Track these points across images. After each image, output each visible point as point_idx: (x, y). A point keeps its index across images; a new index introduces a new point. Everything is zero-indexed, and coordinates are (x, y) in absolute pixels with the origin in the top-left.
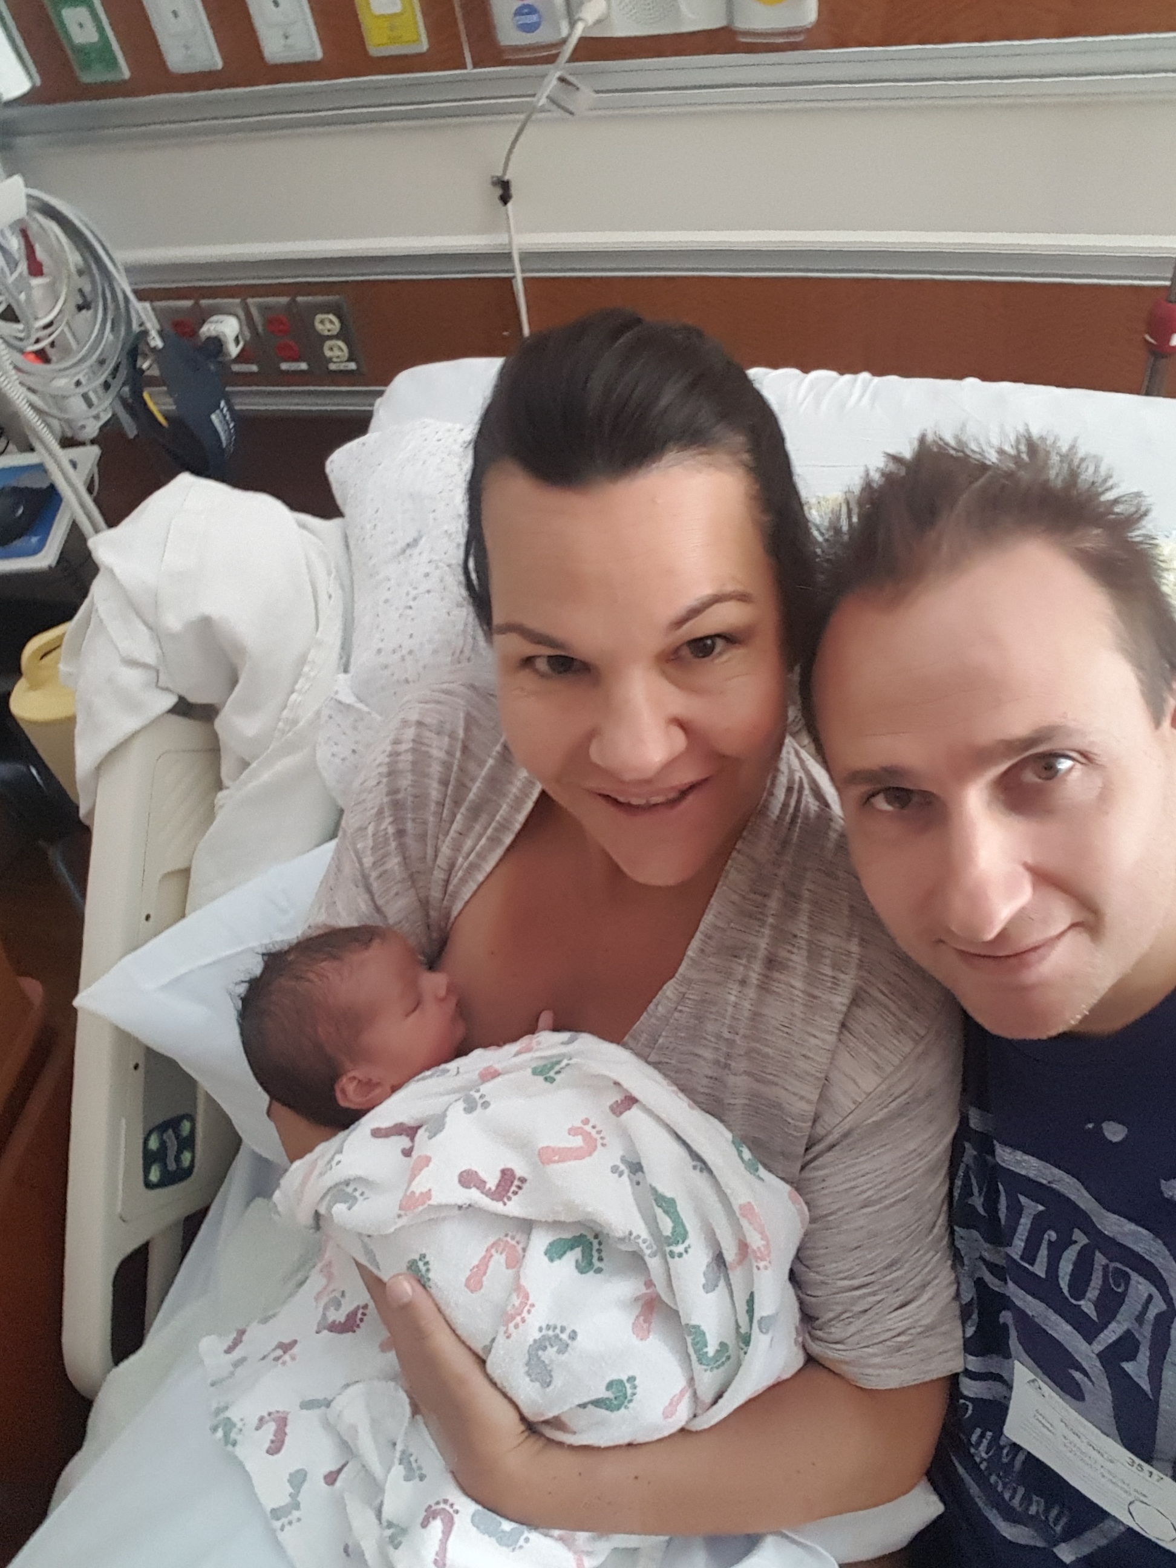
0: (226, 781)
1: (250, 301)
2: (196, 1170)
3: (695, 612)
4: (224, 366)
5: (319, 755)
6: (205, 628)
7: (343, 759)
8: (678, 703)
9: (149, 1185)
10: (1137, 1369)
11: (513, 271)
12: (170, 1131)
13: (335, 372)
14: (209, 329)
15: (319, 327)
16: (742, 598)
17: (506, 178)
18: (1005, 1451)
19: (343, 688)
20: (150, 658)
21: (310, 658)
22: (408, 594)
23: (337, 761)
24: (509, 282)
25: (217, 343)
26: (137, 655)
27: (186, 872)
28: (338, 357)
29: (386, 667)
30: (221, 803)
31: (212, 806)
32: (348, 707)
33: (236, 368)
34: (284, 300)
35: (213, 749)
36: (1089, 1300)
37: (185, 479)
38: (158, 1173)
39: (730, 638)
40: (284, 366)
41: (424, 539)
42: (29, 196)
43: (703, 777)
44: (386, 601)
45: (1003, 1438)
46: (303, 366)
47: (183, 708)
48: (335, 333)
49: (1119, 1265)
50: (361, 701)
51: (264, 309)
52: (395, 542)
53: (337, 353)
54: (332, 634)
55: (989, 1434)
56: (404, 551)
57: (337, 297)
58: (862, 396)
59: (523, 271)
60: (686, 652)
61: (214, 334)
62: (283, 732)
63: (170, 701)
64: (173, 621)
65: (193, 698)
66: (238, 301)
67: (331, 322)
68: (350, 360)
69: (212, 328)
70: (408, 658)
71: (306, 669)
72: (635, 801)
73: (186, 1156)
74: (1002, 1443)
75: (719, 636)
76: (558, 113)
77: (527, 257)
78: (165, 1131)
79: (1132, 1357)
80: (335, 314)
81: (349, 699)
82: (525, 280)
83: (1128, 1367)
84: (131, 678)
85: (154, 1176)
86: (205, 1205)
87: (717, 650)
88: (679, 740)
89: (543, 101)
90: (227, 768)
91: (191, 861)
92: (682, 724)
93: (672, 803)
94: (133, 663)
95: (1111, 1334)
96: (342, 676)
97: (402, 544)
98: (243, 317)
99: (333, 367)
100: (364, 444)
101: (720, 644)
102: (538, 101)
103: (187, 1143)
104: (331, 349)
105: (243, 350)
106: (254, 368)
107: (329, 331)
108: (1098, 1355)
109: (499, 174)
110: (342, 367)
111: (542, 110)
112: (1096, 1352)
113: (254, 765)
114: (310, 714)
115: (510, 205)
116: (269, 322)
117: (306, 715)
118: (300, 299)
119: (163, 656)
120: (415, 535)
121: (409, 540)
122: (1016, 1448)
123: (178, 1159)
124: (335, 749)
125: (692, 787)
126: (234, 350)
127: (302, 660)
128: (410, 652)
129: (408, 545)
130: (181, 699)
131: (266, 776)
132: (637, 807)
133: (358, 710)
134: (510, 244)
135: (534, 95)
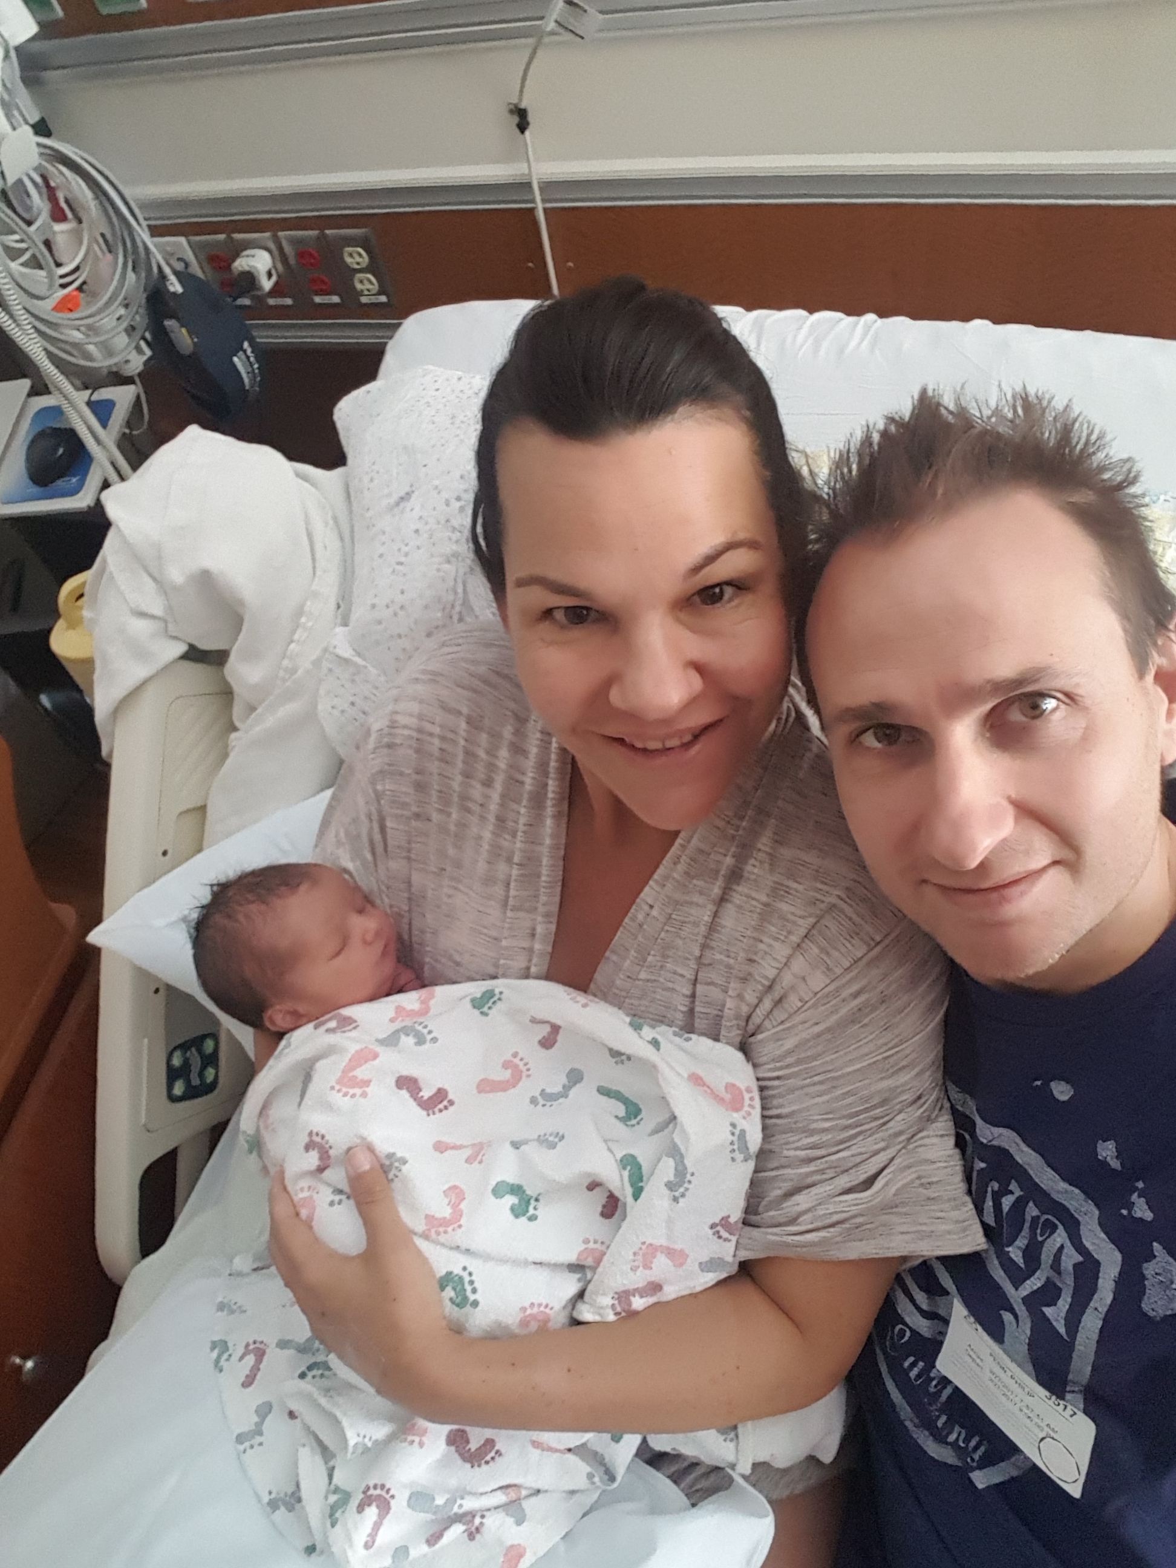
0: (237, 724)
1: (281, 234)
2: (220, 1086)
3: (710, 559)
4: (260, 300)
5: (320, 707)
6: (205, 581)
7: (343, 711)
8: (696, 647)
9: (173, 1099)
10: (1057, 1314)
11: (533, 201)
12: (193, 1049)
13: (365, 305)
14: (241, 264)
15: (348, 260)
16: (751, 545)
17: (523, 106)
18: (934, 1383)
19: (341, 642)
20: (158, 611)
21: (306, 609)
22: (399, 550)
23: (336, 712)
24: (532, 211)
25: (249, 279)
26: (144, 608)
27: (203, 809)
28: (368, 290)
29: (380, 622)
30: (233, 744)
31: (226, 746)
32: (346, 661)
33: (272, 302)
34: (314, 233)
35: (227, 694)
36: (1019, 1248)
37: (193, 431)
38: (183, 1089)
39: (740, 585)
40: (318, 299)
41: (416, 493)
42: (39, 145)
43: (716, 718)
44: (381, 556)
45: (934, 1371)
46: (336, 299)
47: (194, 655)
48: (364, 265)
49: (1050, 1217)
50: (359, 655)
51: (293, 241)
52: (389, 495)
53: (367, 285)
54: (328, 585)
55: (921, 1364)
56: (397, 504)
57: (363, 230)
58: (862, 340)
59: (544, 201)
60: (697, 599)
61: (247, 268)
62: (284, 680)
63: (181, 648)
64: (176, 575)
65: (204, 645)
66: (267, 234)
67: (360, 255)
68: (379, 293)
69: (243, 263)
70: (401, 613)
71: (303, 620)
72: (653, 745)
73: (210, 1073)
74: (932, 1375)
75: (729, 583)
76: (569, 37)
77: (548, 186)
78: (189, 1048)
79: (1052, 1303)
80: (361, 247)
81: (346, 652)
82: (545, 210)
83: (1048, 1311)
84: (140, 627)
85: (178, 1089)
86: (224, 1119)
87: (726, 597)
88: (696, 682)
89: (551, 26)
90: (237, 710)
91: (206, 798)
92: (699, 668)
93: (686, 746)
94: (142, 615)
95: (1034, 1283)
96: (339, 630)
97: (395, 497)
98: (276, 253)
99: (364, 300)
100: (369, 392)
101: (729, 591)
102: (547, 25)
103: (212, 1060)
104: (361, 282)
105: (277, 284)
106: (289, 301)
107: (358, 263)
108: (1023, 1299)
109: (515, 101)
110: (374, 300)
111: (553, 33)
112: (1022, 1296)
113: (259, 710)
114: (308, 665)
115: (527, 133)
116: (301, 255)
117: (305, 664)
118: (328, 232)
119: (169, 609)
120: (407, 489)
121: (402, 494)
122: (945, 1381)
123: (201, 1075)
124: (336, 701)
125: (707, 728)
126: (267, 285)
127: (300, 612)
128: (402, 607)
129: (402, 498)
130: (192, 647)
131: (270, 722)
132: (653, 751)
133: (356, 665)
134: (530, 174)
135: (542, 18)
